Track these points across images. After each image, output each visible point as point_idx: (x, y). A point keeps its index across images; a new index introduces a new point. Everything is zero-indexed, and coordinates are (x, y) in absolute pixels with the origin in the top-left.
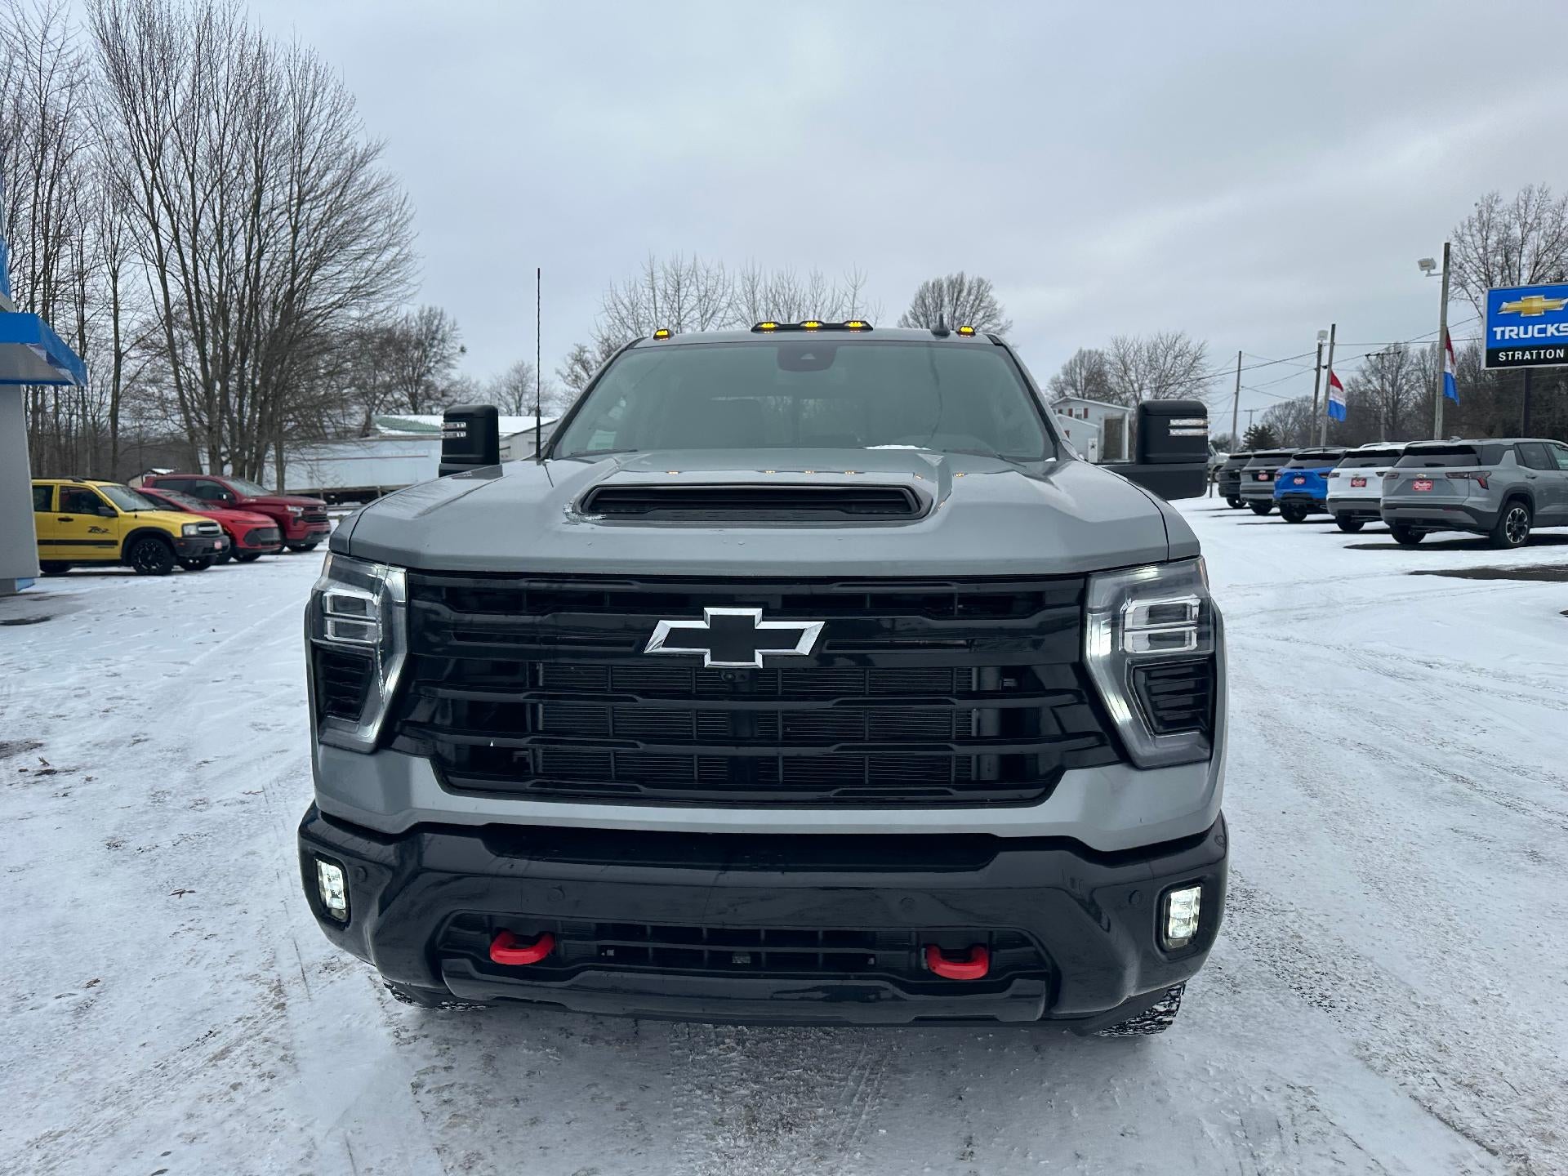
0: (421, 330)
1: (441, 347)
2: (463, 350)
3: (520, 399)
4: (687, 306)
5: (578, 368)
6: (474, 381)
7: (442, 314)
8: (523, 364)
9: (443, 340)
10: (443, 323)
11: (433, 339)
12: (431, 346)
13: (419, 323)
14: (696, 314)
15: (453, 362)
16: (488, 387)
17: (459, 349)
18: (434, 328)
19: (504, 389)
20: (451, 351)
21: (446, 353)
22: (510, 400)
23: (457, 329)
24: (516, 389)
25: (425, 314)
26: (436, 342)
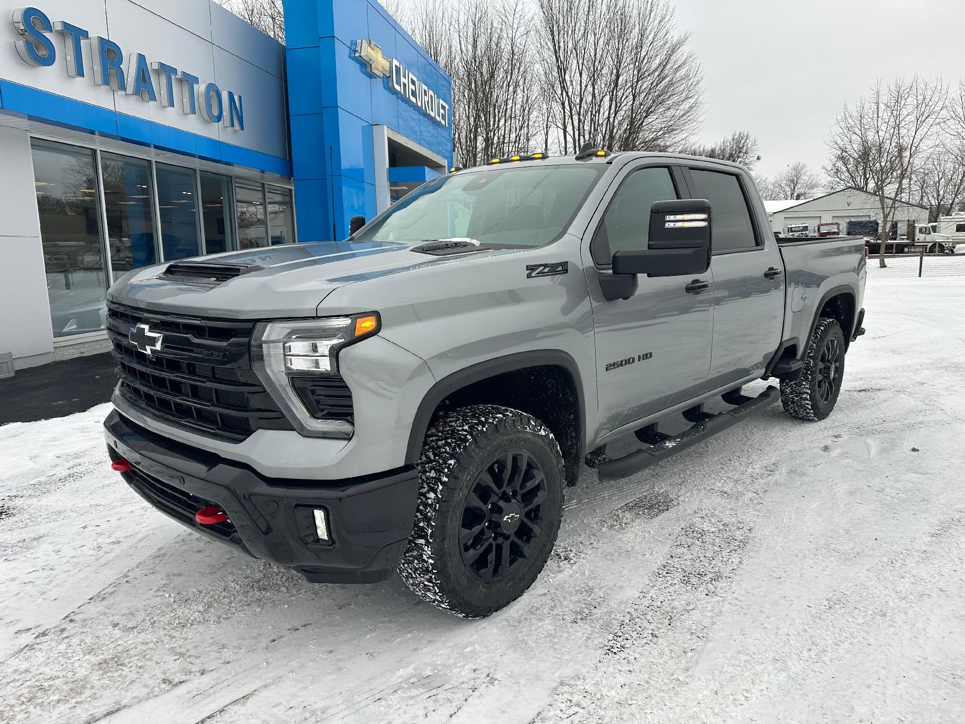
0: (733, 147)
1: (745, 157)
2: (758, 158)
3: (794, 188)
4: (904, 112)
5: (840, 164)
6: (764, 178)
7: (747, 136)
8: (799, 164)
9: (746, 153)
10: (748, 141)
11: (740, 152)
12: (738, 157)
13: (732, 143)
14: (912, 118)
15: (751, 166)
16: (773, 182)
17: (756, 158)
18: (741, 146)
19: (784, 182)
20: (751, 159)
21: (747, 161)
22: (788, 189)
23: (756, 145)
24: (792, 181)
25: (736, 137)
26: (741, 155)
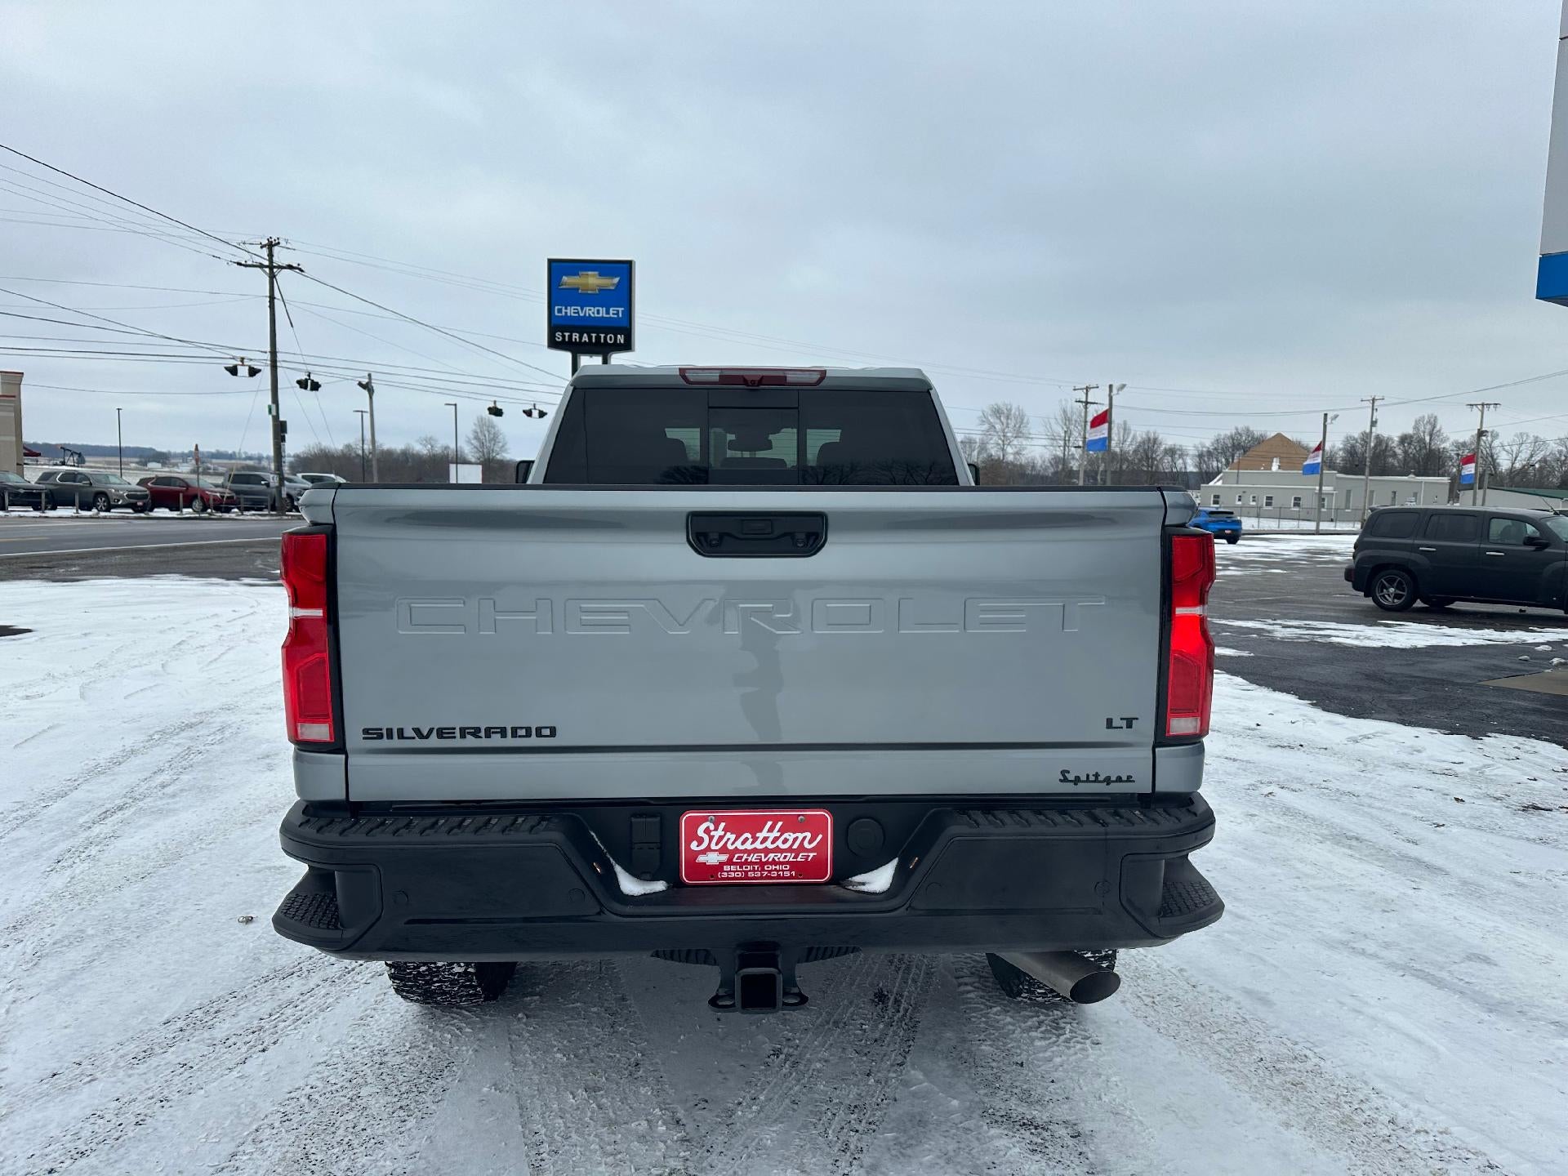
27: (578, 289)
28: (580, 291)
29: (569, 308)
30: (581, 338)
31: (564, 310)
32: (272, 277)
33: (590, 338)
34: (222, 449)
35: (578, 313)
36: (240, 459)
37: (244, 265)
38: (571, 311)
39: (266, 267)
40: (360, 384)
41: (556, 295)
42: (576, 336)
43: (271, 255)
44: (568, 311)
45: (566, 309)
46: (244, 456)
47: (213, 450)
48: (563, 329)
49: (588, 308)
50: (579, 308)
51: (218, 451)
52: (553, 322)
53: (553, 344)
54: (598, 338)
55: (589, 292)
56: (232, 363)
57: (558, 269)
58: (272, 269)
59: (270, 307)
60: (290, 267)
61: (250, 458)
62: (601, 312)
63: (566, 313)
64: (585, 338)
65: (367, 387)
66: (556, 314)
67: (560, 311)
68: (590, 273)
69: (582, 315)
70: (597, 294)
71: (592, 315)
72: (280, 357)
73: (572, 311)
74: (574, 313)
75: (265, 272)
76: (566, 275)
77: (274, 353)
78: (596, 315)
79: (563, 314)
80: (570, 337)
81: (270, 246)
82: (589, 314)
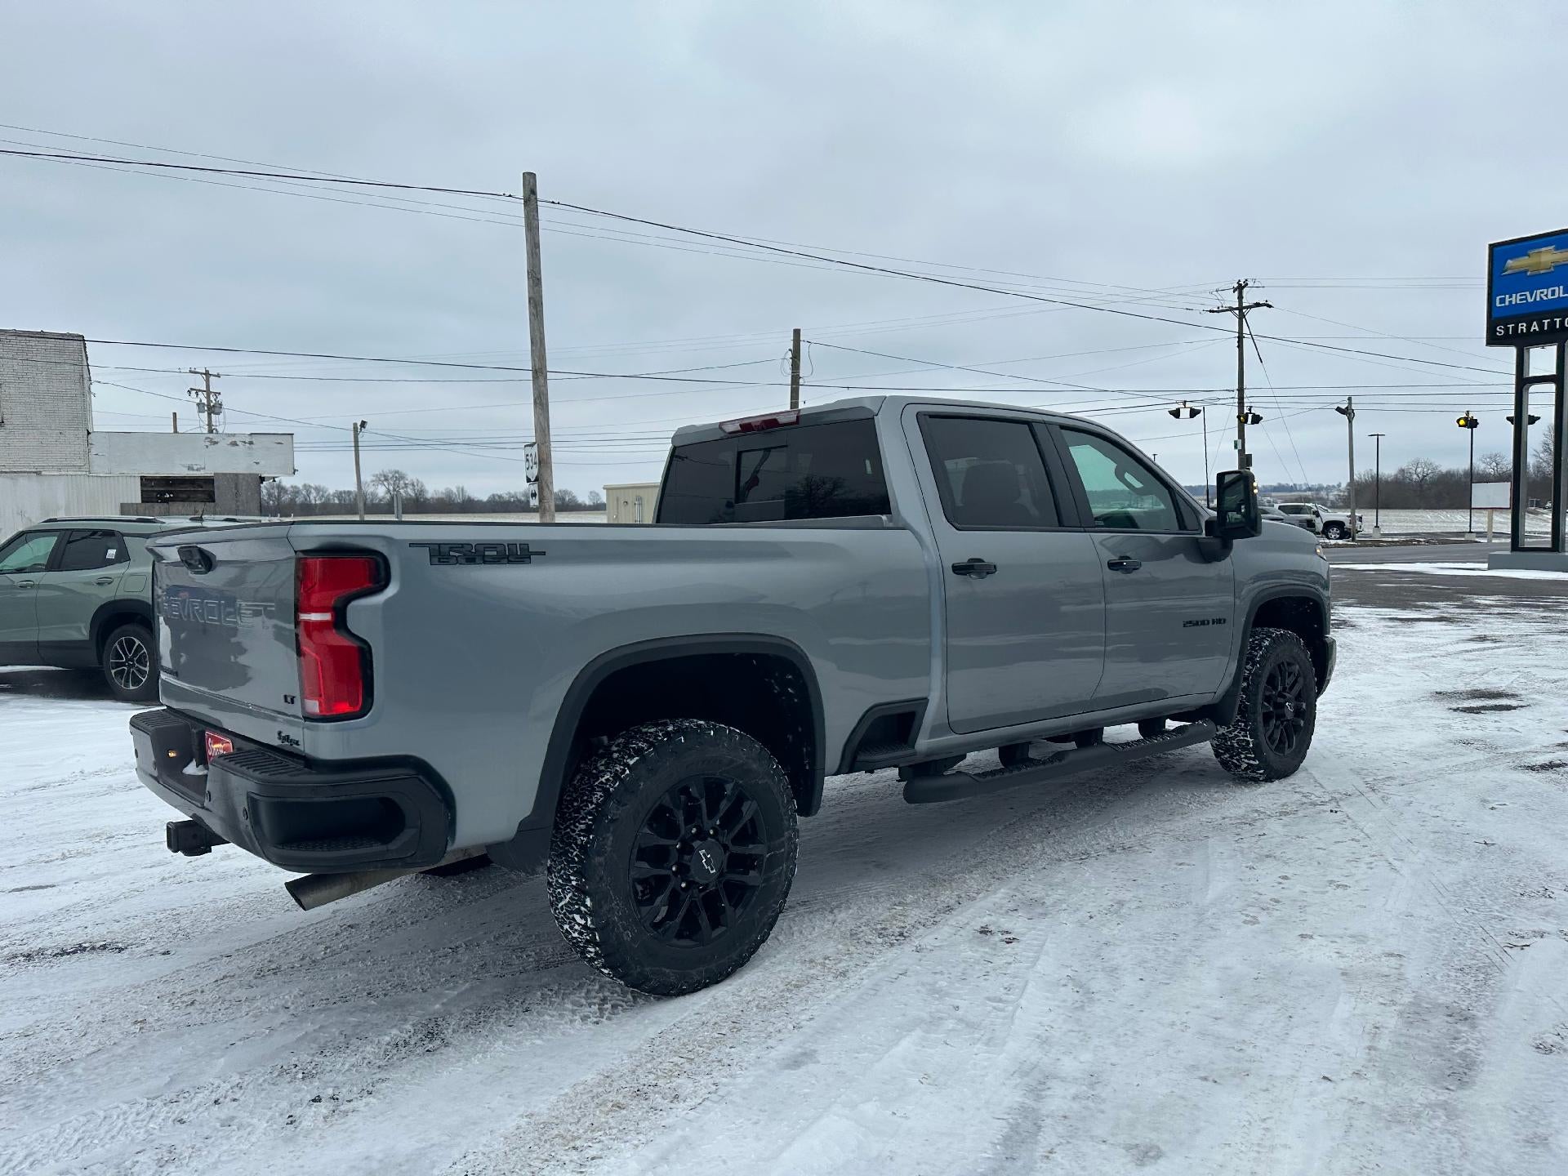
27: (1526, 272)
28: (1529, 273)
29: (1514, 295)
30: (1529, 328)
31: (1507, 300)
32: (1242, 317)
33: (1541, 325)
34: (1283, 483)
35: (1526, 299)
36: (1300, 491)
37: (1216, 311)
38: (1516, 299)
39: (1236, 309)
40: (1339, 409)
41: (1498, 281)
42: (1522, 327)
43: (1240, 297)
44: (1513, 299)
45: (1511, 297)
46: (1304, 488)
47: (1275, 484)
48: (1505, 321)
49: (1539, 291)
50: (1528, 293)
51: (1280, 484)
52: (1494, 315)
53: (1493, 340)
54: (1552, 324)
55: (1542, 272)
56: (1174, 407)
57: (1499, 253)
58: (1241, 312)
59: (1238, 347)
60: (1258, 305)
61: (1310, 489)
62: (1557, 292)
63: (1510, 302)
64: (1535, 327)
65: (1347, 412)
66: (1498, 305)
67: (1502, 301)
68: (1543, 249)
69: (1530, 300)
70: (1552, 272)
71: (1545, 298)
72: (1247, 393)
73: (1519, 298)
74: (1521, 300)
75: (1235, 314)
76: (1511, 259)
77: (1241, 390)
78: (1550, 297)
79: (1507, 303)
80: (1515, 329)
81: (1240, 288)
82: (1541, 297)
